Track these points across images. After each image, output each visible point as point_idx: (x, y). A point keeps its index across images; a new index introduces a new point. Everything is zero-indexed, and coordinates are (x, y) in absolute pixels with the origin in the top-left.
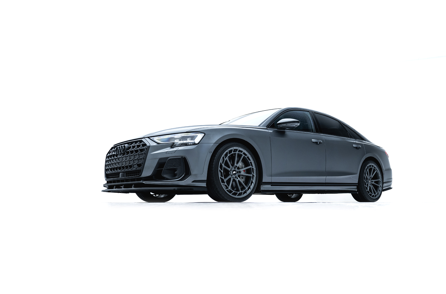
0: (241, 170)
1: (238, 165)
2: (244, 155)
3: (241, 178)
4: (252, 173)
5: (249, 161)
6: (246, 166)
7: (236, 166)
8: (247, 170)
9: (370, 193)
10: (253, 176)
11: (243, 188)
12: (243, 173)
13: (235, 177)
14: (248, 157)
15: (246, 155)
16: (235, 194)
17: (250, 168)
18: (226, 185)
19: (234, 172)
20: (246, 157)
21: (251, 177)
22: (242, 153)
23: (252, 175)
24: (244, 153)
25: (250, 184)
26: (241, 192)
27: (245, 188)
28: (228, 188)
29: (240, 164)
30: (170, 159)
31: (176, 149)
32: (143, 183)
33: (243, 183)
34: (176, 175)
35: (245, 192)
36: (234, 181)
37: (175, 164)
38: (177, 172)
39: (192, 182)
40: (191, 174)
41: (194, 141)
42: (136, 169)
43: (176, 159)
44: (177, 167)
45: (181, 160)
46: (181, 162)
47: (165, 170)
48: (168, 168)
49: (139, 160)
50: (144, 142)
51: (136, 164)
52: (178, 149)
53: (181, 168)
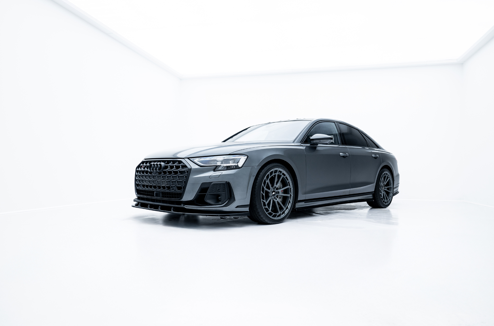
0: (280, 191)
1: (277, 186)
2: (283, 176)
3: (279, 198)
4: (290, 193)
5: (288, 181)
6: (284, 186)
7: (275, 187)
8: (284, 190)
9: (384, 200)
10: (291, 195)
11: (281, 208)
12: (281, 194)
13: (274, 198)
14: (286, 177)
15: (285, 175)
16: (274, 216)
17: (288, 188)
18: (267, 208)
19: (273, 193)
20: (285, 177)
21: (288, 197)
22: (281, 174)
23: (289, 195)
24: (283, 174)
25: (288, 205)
26: (280, 213)
27: (283, 209)
28: (269, 211)
29: (279, 185)
30: (214, 184)
31: (220, 174)
32: (184, 208)
33: (281, 203)
34: (220, 201)
35: (284, 213)
36: (274, 202)
37: (219, 190)
38: (220, 197)
39: (236, 208)
40: (235, 200)
41: (238, 164)
42: (176, 191)
43: (220, 184)
44: (221, 192)
45: (225, 185)
46: (225, 187)
47: (208, 195)
48: (212, 193)
49: (178, 182)
50: (183, 163)
51: (175, 186)
52: (222, 173)
53: (225, 193)
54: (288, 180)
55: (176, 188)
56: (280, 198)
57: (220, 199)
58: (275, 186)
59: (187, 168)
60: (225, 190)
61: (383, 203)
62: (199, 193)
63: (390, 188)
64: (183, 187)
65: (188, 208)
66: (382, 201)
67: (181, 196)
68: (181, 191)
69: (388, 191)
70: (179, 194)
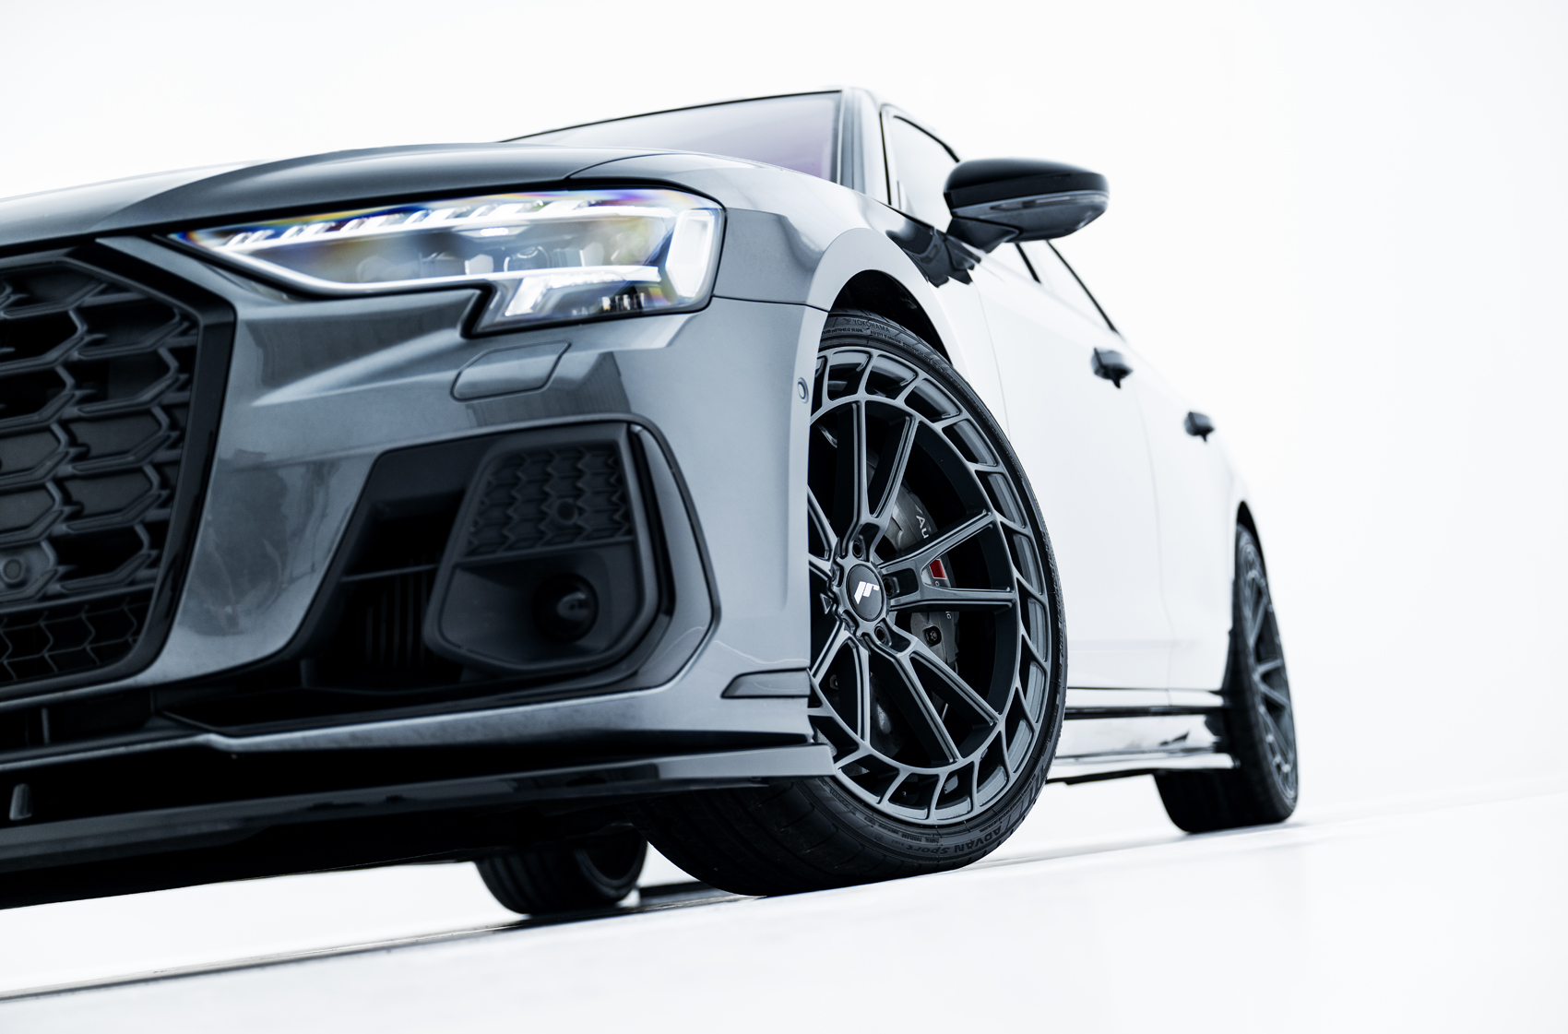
0: (919, 562)
1: (884, 523)
2: (919, 417)
3: (921, 630)
4: (1016, 574)
5: (972, 467)
6: (943, 523)
7: (871, 530)
8: (953, 556)
10: (1025, 594)
11: (967, 727)
12: (930, 588)
13: (879, 631)
14: (952, 432)
15: (935, 414)
16: (916, 793)
17: (991, 531)
18: (830, 720)
19: (862, 584)
20: (938, 427)
21: (1004, 612)
22: (899, 402)
23: (1015, 595)
24: (916, 400)
25: (1017, 683)
26: (961, 762)
27: (984, 727)
28: (854, 746)
29: (892, 514)
30: (515, 460)
31: (548, 352)
33: (955, 675)
34: (582, 627)
35: (994, 760)
36: (884, 672)
37: (566, 511)
38: (581, 596)
39: (727, 694)
40: (716, 613)
41: (662, 272)
42: (45, 598)
43: (577, 451)
44: (589, 538)
45: (618, 462)
46: (622, 480)
47: (462, 578)
48: (501, 554)
49: (76, 489)
50: (103, 286)
51: (35, 545)
52: (570, 346)
53: (634, 547)
54: (973, 457)
55: (44, 561)
56: (933, 635)
57: (582, 614)
58: (866, 517)
59: (177, 319)
60: (628, 516)
61: (1278, 779)
62: (350, 570)
63: (1276, 677)
64: (149, 527)
65: (257, 745)
66: (1274, 769)
67: (135, 641)
68: (123, 573)
69: (1277, 696)
70: (88, 618)
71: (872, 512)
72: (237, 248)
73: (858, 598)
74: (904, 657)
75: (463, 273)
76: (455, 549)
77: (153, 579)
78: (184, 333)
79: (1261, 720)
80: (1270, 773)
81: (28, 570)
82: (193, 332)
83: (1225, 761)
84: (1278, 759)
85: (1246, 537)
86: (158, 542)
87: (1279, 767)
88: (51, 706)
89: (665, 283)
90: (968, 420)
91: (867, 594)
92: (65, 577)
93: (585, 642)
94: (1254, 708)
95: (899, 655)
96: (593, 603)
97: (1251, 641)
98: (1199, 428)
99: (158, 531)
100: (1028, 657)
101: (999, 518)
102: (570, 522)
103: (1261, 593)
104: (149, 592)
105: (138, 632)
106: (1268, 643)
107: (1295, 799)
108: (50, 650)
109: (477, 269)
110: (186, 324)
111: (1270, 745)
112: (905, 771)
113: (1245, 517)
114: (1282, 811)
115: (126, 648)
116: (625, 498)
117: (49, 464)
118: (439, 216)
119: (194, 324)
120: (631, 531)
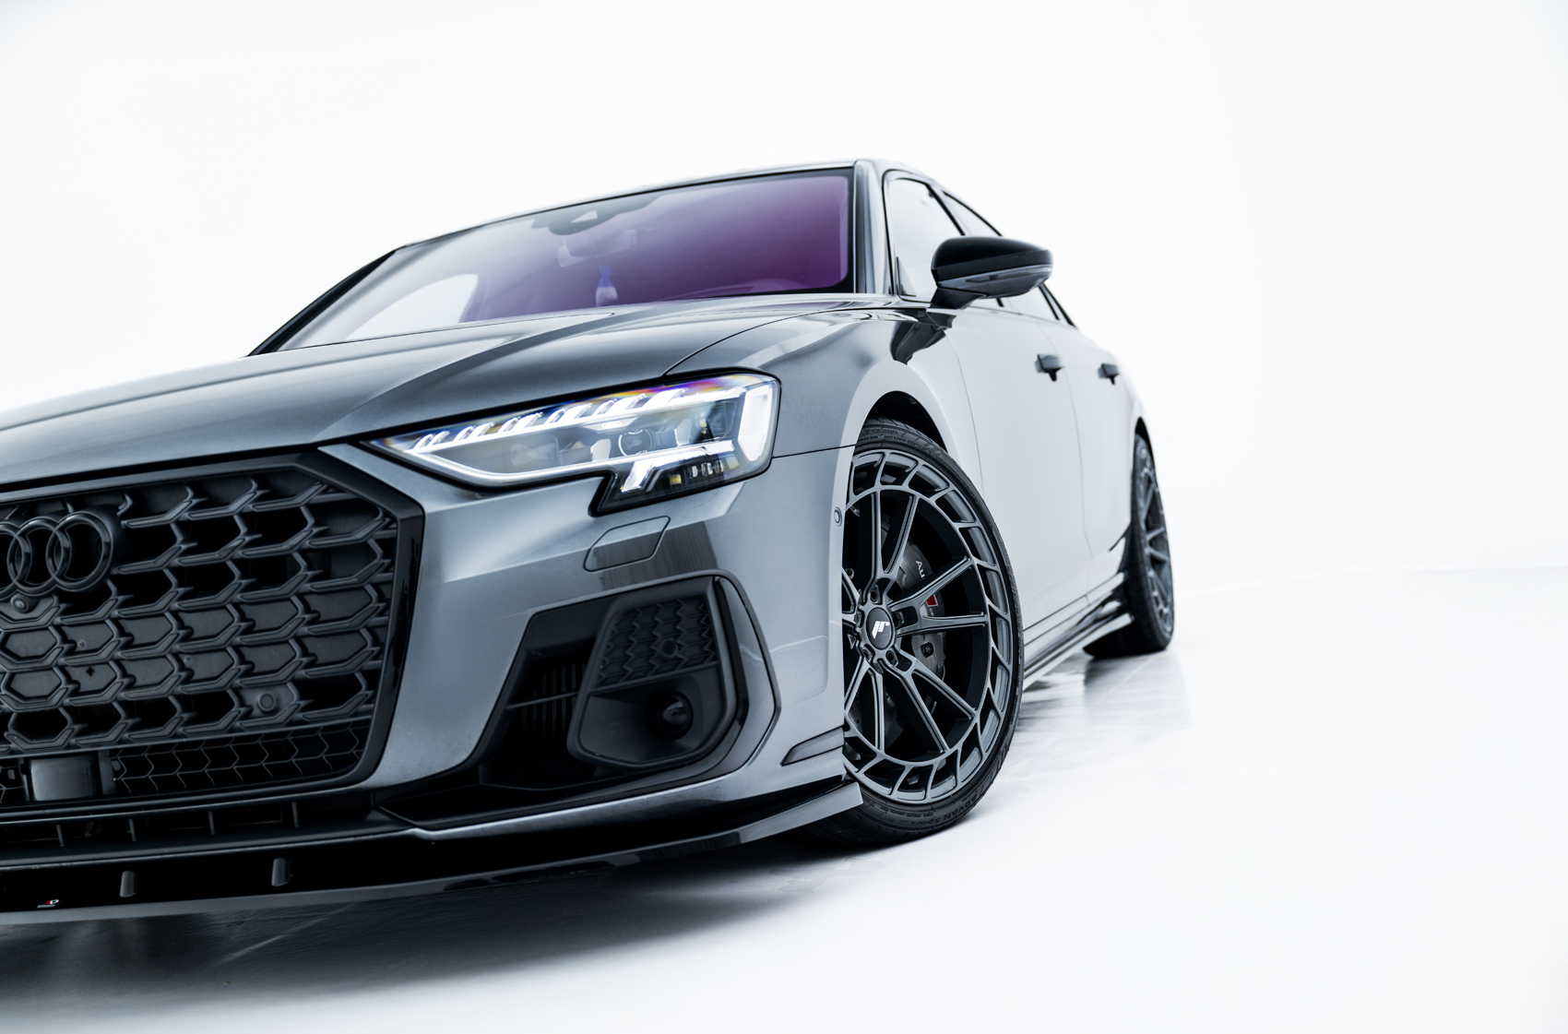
0: (920, 602)
1: (893, 575)
2: (919, 495)
3: (918, 652)
4: (988, 602)
5: (957, 526)
6: (937, 567)
7: (884, 582)
8: (943, 592)
10: (994, 615)
11: (952, 720)
12: (926, 619)
13: (890, 656)
14: (943, 502)
15: (928, 488)
17: (971, 571)
19: (877, 623)
20: (932, 500)
21: (980, 631)
22: (905, 487)
23: (987, 618)
24: (917, 483)
25: (988, 685)
26: (949, 751)
27: (964, 719)
29: (903, 563)
30: (630, 613)
31: (653, 528)
32: (413, 838)
33: (941, 682)
34: (681, 730)
35: (972, 743)
36: (892, 684)
37: (669, 648)
38: (680, 705)
39: (784, 763)
40: (777, 710)
41: (736, 444)
42: (292, 723)
43: (675, 603)
44: (686, 666)
45: (706, 608)
46: (709, 621)
47: (594, 702)
48: (622, 684)
49: (311, 645)
50: (325, 486)
51: (282, 683)
52: (670, 519)
53: (719, 668)
54: (957, 518)
55: (290, 698)
56: (927, 655)
57: (683, 718)
58: (881, 574)
59: (381, 514)
60: (714, 647)
61: (1160, 621)
62: (513, 700)
63: (1160, 542)
64: (366, 673)
65: (449, 835)
66: (1158, 616)
67: (360, 754)
68: (348, 706)
69: (1160, 555)
70: (322, 736)
71: (884, 569)
72: (422, 450)
73: (874, 634)
74: (907, 675)
75: (589, 459)
76: (588, 684)
77: (370, 712)
78: (386, 528)
79: (1150, 582)
80: (1156, 620)
81: (278, 700)
82: (394, 526)
83: (1125, 620)
84: (1161, 606)
85: (1142, 443)
86: (373, 684)
87: (1161, 612)
88: (298, 801)
89: (738, 451)
90: (954, 491)
91: (881, 630)
92: (306, 709)
93: (682, 742)
94: (1145, 574)
95: (903, 674)
96: (688, 709)
97: (1143, 515)
98: (1108, 373)
99: (373, 676)
100: (996, 661)
101: (976, 561)
102: (672, 656)
103: (1151, 481)
104: (368, 721)
105: (362, 746)
106: (1155, 516)
107: (1171, 633)
108: (295, 757)
109: (600, 458)
110: (387, 520)
111: (1156, 598)
112: (909, 765)
113: (1141, 429)
114: (1162, 643)
115: (353, 760)
116: (712, 634)
117: (291, 626)
118: (570, 416)
119: (394, 520)
120: (717, 657)
